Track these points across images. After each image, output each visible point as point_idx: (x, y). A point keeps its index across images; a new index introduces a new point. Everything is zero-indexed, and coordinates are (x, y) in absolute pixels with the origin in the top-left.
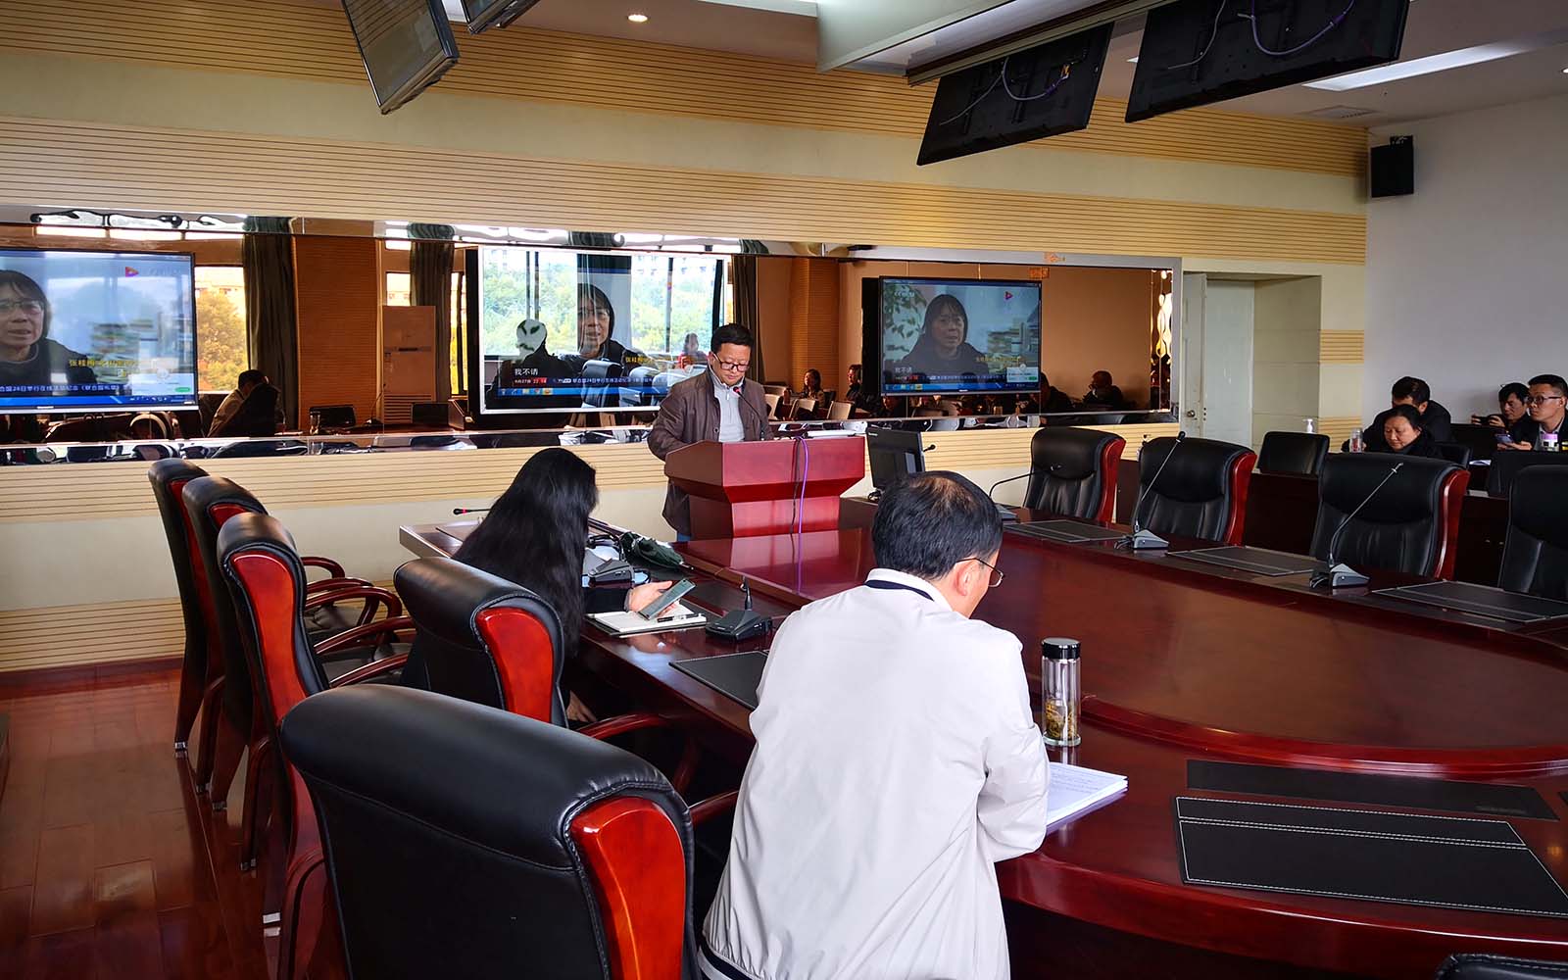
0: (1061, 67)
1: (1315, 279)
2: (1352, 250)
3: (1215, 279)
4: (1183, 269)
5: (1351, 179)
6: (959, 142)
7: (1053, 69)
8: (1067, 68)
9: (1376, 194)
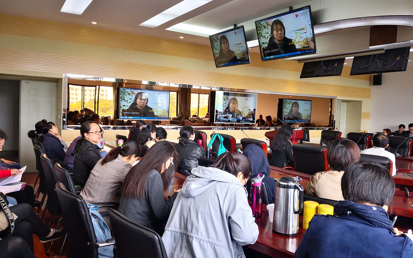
0: (335, 64)
1: (361, 102)
2: (368, 96)
3: (343, 101)
4: (337, 99)
6: (311, 75)
7: (333, 64)
8: (336, 64)
9: (374, 85)
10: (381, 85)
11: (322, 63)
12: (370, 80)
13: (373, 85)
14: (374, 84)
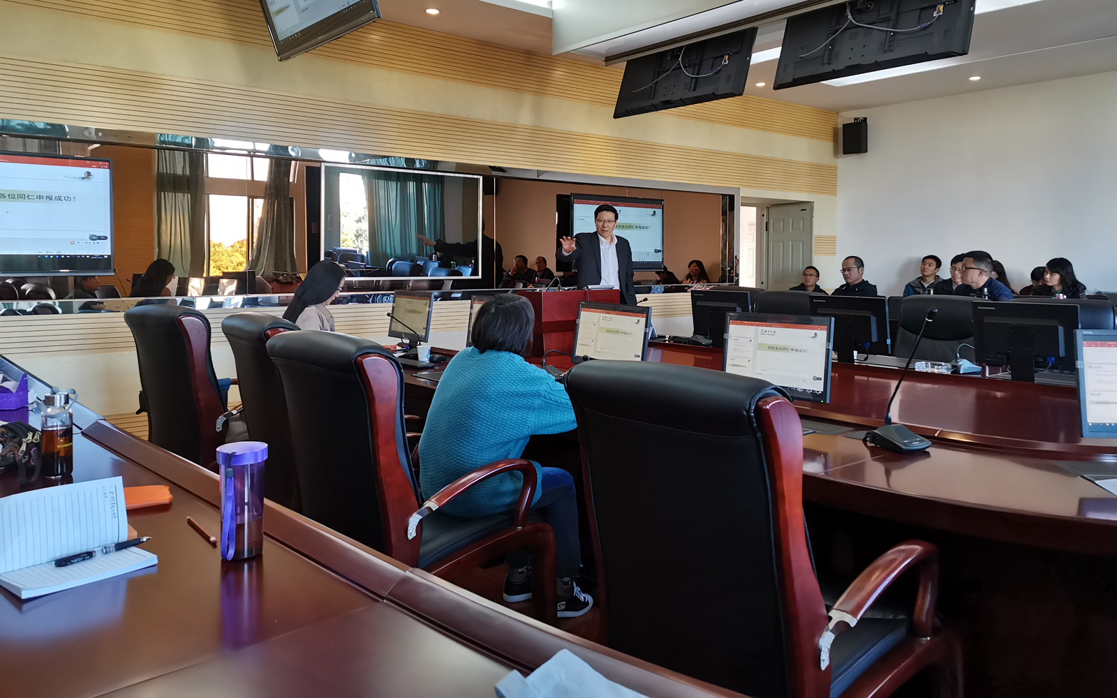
0: (723, 57)
1: (811, 204)
2: (829, 187)
6: (648, 103)
7: (716, 58)
8: (727, 57)
9: (845, 152)
10: (865, 153)
11: (680, 59)
12: (835, 140)
13: (844, 154)
14: (847, 151)
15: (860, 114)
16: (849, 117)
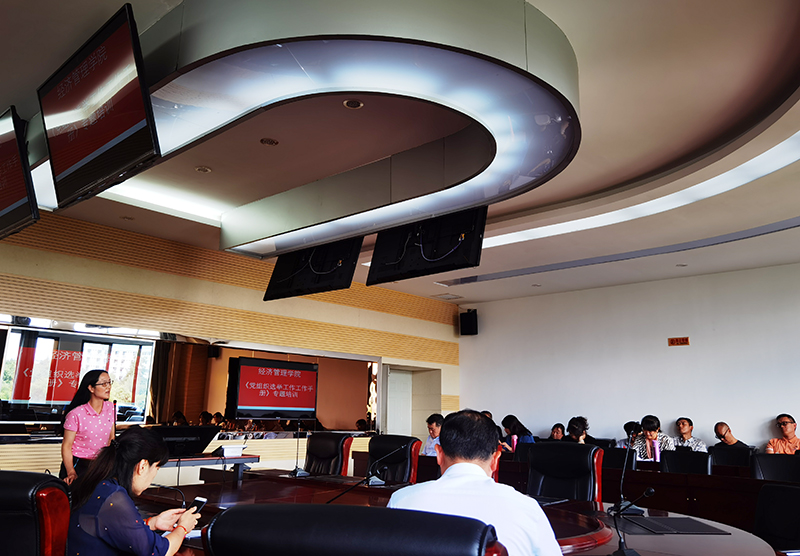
0: (338, 261)
1: (439, 371)
2: (453, 358)
4: (382, 362)
5: (452, 326)
6: (287, 290)
7: (334, 261)
8: (341, 261)
10: (476, 333)
11: (310, 261)
12: (455, 324)
13: (461, 334)
15: (472, 307)
16: (465, 308)
